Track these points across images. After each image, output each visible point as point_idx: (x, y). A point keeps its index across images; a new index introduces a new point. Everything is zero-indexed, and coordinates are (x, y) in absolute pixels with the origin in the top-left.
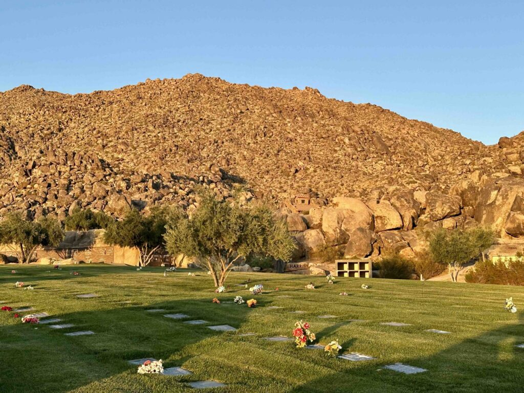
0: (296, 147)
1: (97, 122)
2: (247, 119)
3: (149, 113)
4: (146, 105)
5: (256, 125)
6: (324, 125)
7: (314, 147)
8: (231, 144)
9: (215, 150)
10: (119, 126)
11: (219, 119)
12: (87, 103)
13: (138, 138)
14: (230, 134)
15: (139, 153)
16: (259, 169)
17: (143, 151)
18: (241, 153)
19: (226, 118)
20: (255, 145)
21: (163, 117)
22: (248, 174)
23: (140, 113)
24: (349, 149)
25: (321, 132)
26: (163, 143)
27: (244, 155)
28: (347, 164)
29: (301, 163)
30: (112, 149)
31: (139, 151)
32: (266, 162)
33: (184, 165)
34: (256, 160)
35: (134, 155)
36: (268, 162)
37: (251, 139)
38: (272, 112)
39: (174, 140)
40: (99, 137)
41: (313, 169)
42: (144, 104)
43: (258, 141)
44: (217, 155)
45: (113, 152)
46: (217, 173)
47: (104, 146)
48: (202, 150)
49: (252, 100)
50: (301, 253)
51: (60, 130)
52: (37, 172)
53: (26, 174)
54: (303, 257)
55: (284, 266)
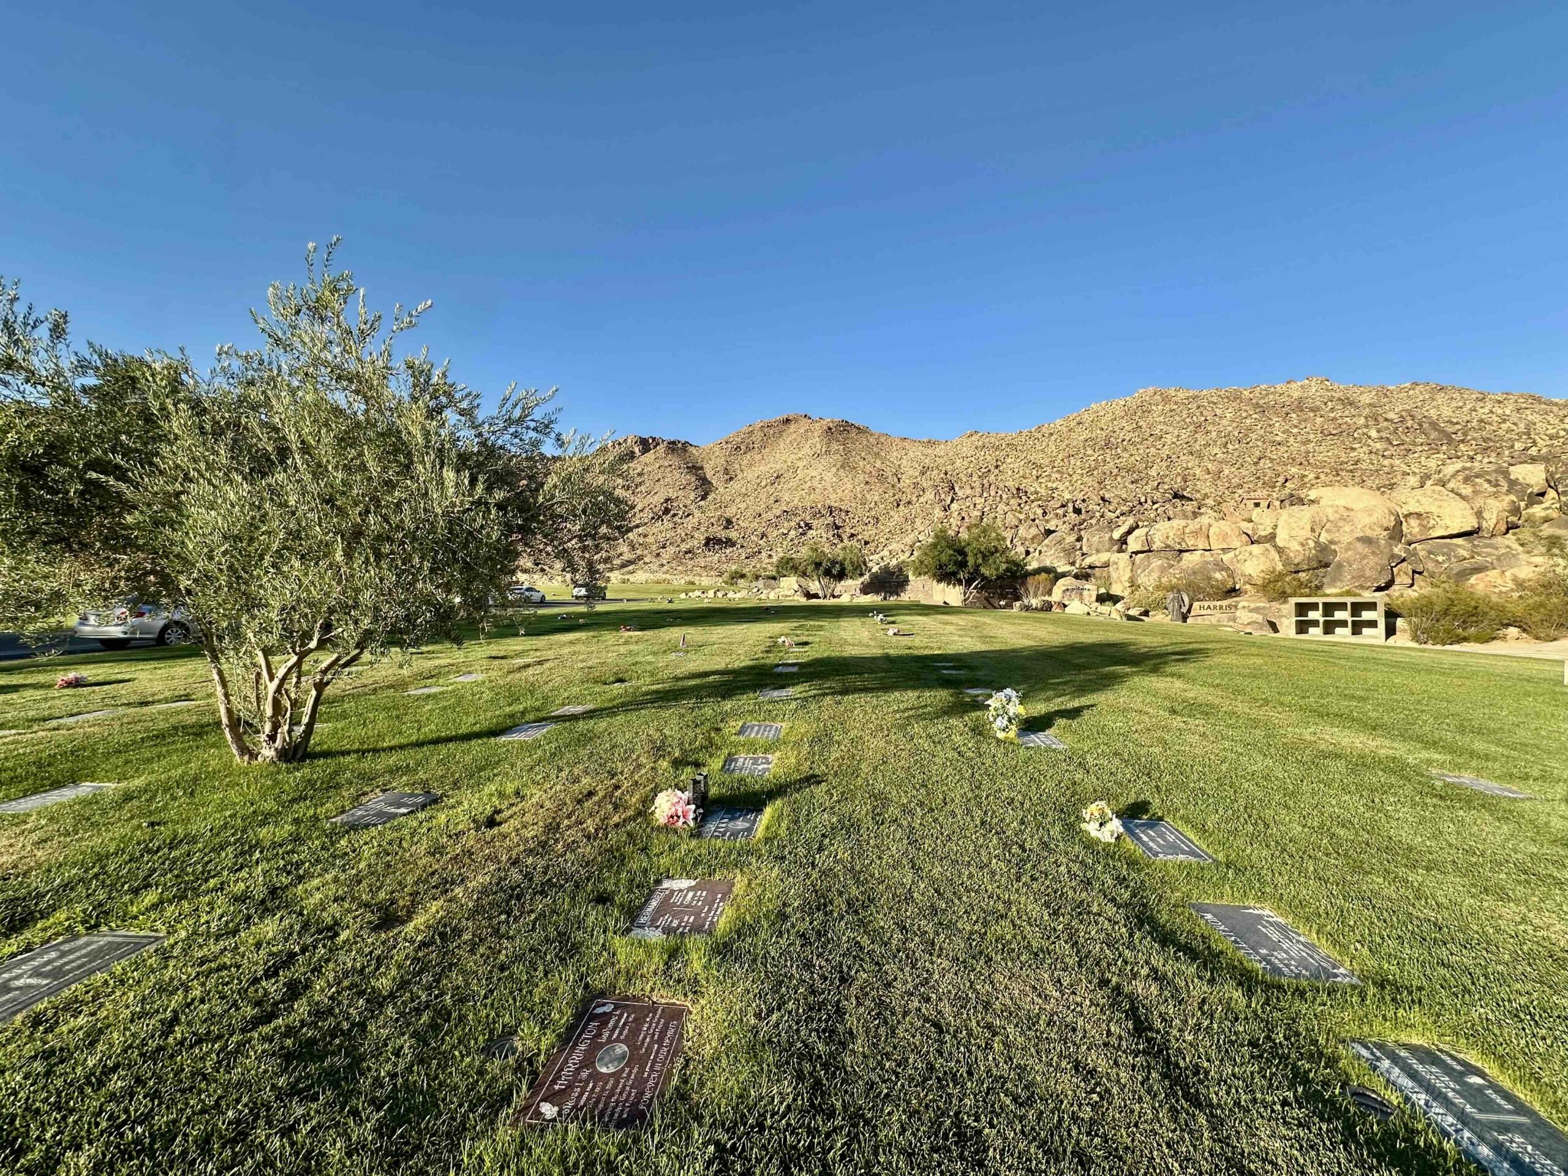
0: (1287, 451)
1: (1034, 454)
2: (1214, 426)
3: (1089, 436)
4: (1086, 429)
5: (1227, 431)
7: (1317, 448)
8: (1190, 457)
9: (1167, 467)
10: (1054, 455)
11: (1176, 431)
12: (1028, 438)
13: (1075, 464)
14: (1189, 447)
15: (1075, 479)
16: (1230, 483)
17: (1080, 478)
18: (1205, 466)
19: (1186, 429)
20: (1225, 456)
21: (1104, 438)
22: (1212, 490)
23: (1079, 438)
24: (1378, 444)
25: (1331, 427)
26: (1104, 466)
27: (1208, 469)
28: (1373, 464)
29: (1294, 470)
30: (1046, 478)
32: (1240, 473)
33: (1125, 487)
35: (1070, 482)
36: (1244, 474)
37: (1219, 449)
38: (1252, 413)
39: (1116, 461)
40: (1034, 469)
42: (1084, 428)
43: (1229, 450)
44: (1171, 472)
45: (1047, 481)
46: (1167, 492)
47: (1037, 477)
48: (1151, 468)
49: (1222, 403)
50: (1230, 585)
51: (997, 467)
52: (955, 506)
53: (945, 510)
54: (1233, 592)
55: (1187, 606)
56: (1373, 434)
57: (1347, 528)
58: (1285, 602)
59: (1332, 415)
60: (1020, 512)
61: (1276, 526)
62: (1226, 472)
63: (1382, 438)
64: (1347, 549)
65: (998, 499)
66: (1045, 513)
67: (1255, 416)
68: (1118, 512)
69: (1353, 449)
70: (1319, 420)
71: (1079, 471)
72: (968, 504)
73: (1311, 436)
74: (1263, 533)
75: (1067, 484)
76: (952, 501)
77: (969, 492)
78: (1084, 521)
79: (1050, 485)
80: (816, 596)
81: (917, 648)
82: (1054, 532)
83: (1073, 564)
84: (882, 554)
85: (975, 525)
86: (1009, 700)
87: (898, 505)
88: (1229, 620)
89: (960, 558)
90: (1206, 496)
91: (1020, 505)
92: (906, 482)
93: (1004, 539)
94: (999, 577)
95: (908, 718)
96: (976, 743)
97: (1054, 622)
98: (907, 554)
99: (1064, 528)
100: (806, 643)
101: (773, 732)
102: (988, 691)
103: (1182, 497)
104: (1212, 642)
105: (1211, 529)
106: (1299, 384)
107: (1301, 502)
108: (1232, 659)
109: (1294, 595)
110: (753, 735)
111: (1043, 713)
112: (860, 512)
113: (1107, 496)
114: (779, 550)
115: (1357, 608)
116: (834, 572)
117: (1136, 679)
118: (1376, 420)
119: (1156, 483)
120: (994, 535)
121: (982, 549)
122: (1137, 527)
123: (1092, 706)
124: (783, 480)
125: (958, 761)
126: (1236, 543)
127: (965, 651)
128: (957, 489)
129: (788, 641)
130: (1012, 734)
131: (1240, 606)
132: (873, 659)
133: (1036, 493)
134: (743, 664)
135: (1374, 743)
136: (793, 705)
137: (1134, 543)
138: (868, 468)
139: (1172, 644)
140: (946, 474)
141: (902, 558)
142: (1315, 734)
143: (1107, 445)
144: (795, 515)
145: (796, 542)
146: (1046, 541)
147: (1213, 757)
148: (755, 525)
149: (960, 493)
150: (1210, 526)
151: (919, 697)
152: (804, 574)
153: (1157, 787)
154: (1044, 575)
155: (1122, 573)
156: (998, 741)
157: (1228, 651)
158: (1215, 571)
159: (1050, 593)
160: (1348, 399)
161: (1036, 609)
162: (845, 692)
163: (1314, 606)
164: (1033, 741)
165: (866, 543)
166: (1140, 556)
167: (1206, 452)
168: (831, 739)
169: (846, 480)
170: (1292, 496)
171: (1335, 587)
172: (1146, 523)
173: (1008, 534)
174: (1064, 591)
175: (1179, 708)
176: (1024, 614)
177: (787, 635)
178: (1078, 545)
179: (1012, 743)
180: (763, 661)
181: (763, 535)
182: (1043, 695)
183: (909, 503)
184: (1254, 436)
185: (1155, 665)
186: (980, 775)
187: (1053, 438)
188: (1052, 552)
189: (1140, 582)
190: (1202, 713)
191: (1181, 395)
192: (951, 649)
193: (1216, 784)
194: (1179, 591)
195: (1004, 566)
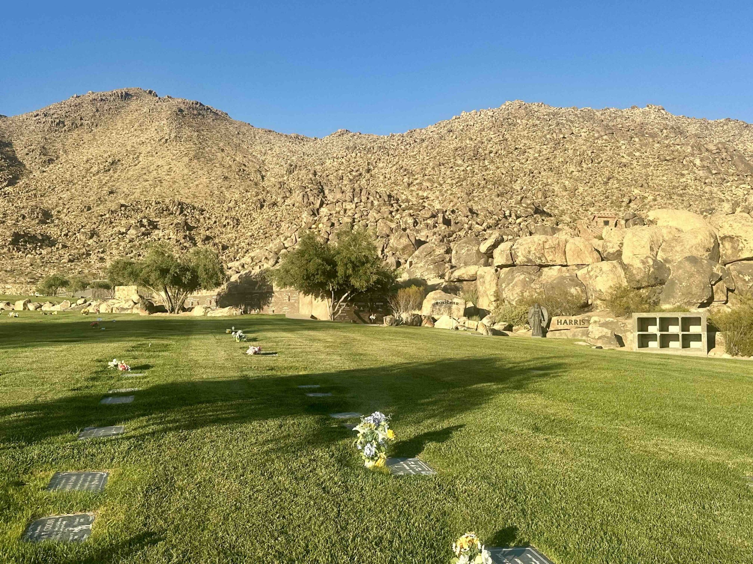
0: (631, 173)
1: (405, 160)
2: (571, 144)
3: (459, 145)
4: (456, 138)
5: (581, 150)
6: (668, 146)
7: (654, 172)
8: (550, 173)
9: (530, 182)
10: (425, 162)
11: (538, 147)
12: (399, 142)
13: (445, 174)
14: (549, 163)
15: (445, 189)
16: (583, 201)
17: (450, 188)
18: (562, 183)
19: (546, 145)
20: (580, 174)
21: (473, 149)
22: (569, 207)
23: (449, 147)
24: (701, 172)
25: (665, 153)
26: (472, 177)
27: (565, 186)
28: (697, 190)
29: (636, 191)
30: (417, 186)
31: (445, 187)
32: (592, 191)
33: (492, 200)
34: (579, 190)
35: (440, 192)
36: (595, 193)
37: (574, 167)
38: (603, 134)
39: (483, 173)
40: (405, 175)
41: (653, 197)
42: (454, 137)
43: (583, 169)
44: (533, 187)
45: (418, 189)
46: (529, 206)
47: (409, 185)
48: (515, 182)
49: (578, 122)
50: (583, 300)
51: (368, 171)
52: (324, 210)
53: (314, 214)
54: (586, 307)
55: (546, 321)
56: (698, 162)
57: (678, 248)
58: (629, 317)
59: (667, 142)
60: (391, 221)
61: (622, 244)
62: (581, 190)
63: (704, 167)
64: (679, 268)
65: (369, 205)
66: (416, 223)
67: (605, 137)
68: (485, 225)
69: (683, 175)
70: (657, 145)
71: (449, 181)
72: (338, 209)
73: (651, 160)
74: (611, 251)
75: (438, 193)
76: (321, 205)
77: (339, 196)
78: (454, 232)
79: (421, 193)
80: (161, 309)
81: (280, 369)
82: (424, 242)
83: (442, 276)
84: (243, 261)
85: (345, 232)
86: (378, 425)
87: (262, 206)
88: (583, 334)
89: (328, 268)
90: (563, 212)
91: (391, 213)
92: (271, 180)
93: (375, 248)
94: (369, 289)
95: (267, 453)
96: (342, 475)
97: (423, 337)
98: (272, 262)
99: (434, 239)
100: (146, 367)
101: (96, 482)
102: (355, 415)
103: (543, 213)
104: (568, 356)
105: (568, 246)
106: (641, 110)
107: (642, 222)
108: (587, 374)
109: (637, 310)
110: (68, 489)
111: (412, 436)
112: (217, 211)
113: (475, 208)
114: (114, 252)
115: (687, 323)
116: (185, 281)
117: (502, 396)
118: (700, 150)
119: (519, 198)
120: (364, 243)
121: (353, 259)
122: (502, 240)
123: (461, 426)
124: (120, 167)
125: (322, 498)
126: (589, 260)
127: (333, 371)
128: (326, 192)
129: (122, 365)
130: (381, 463)
131: (592, 321)
132: (229, 384)
133: (408, 201)
134: (60, 396)
135: (702, 452)
136: (125, 446)
137: (499, 258)
138: (228, 161)
139: (535, 359)
140: (315, 174)
141: (266, 266)
142: (657, 445)
143: (476, 156)
144: (137, 211)
145: (137, 243)
146: (417, 252)
147: (572, 475)
148: (83, 220)
149: (330, 197)
150: (566, 242)
151: (280, 426)
152: (146, 283)
153: (523, 510)
154: (414, 288)
155: (488, 287)
156: (367, 471)
157: (583, 365)
158: (570, 286)
159: (420, 306)
160: (679, 128)
161: (406, 323)
162: (193, 425)
163: (652, 321)
164: (404, 469)
165: (225, 248)
166: (505, 270)
167: (563, 169)
168: (172, 486)
169: (200, 172)
170: (635, 215)
171: (669, 303)
172: (510, 237)
173: (379, 243)
174: (434, 305)
175: (541, 425)
176: (394, 329)
177: (120, 358)
178: (447, 257)
179: (381, 473)
180: (86, 392)
181: (93, 234)
182: (411, 417)
183: (275, 204)
184: (604, 156)
185: (519, 381)
186: (347, 513)
187: (424, 145)
188: (422, 264)
189: (504, 296)
190: (561, 429)
191: (543, 110)
192: (319, 369)
193: (576, 503)
194: (539, 306)
195: (375, 278)
